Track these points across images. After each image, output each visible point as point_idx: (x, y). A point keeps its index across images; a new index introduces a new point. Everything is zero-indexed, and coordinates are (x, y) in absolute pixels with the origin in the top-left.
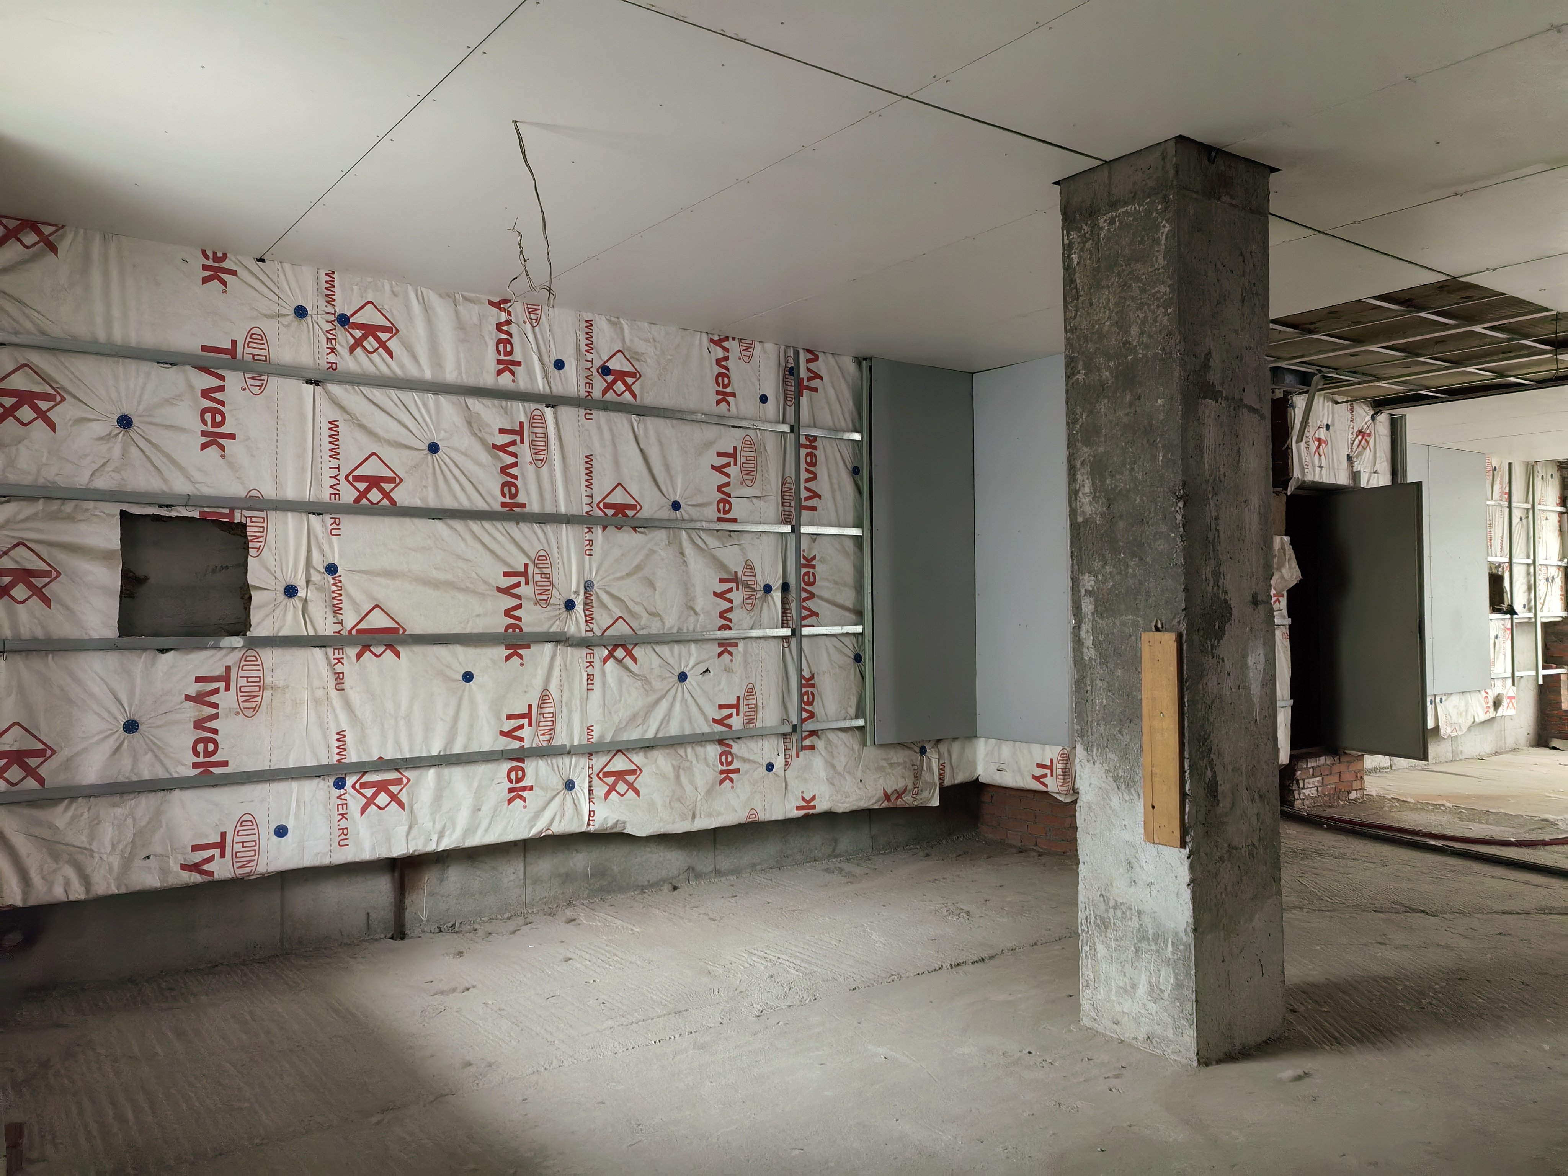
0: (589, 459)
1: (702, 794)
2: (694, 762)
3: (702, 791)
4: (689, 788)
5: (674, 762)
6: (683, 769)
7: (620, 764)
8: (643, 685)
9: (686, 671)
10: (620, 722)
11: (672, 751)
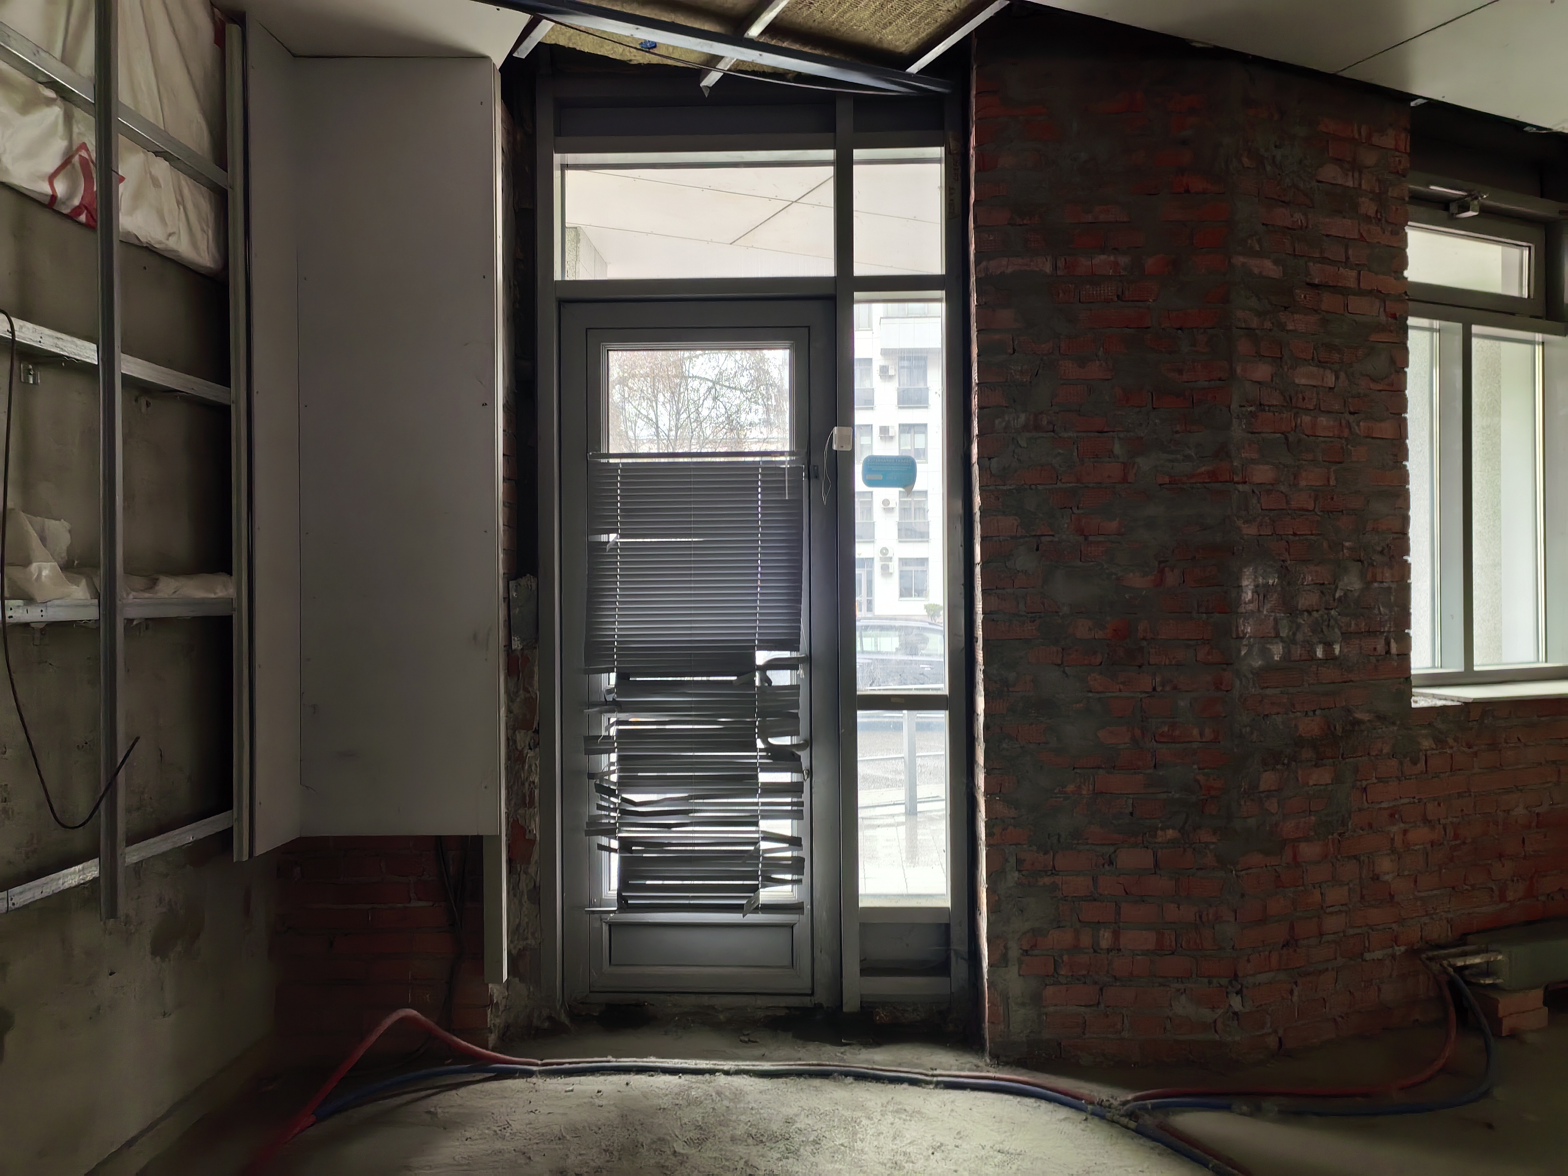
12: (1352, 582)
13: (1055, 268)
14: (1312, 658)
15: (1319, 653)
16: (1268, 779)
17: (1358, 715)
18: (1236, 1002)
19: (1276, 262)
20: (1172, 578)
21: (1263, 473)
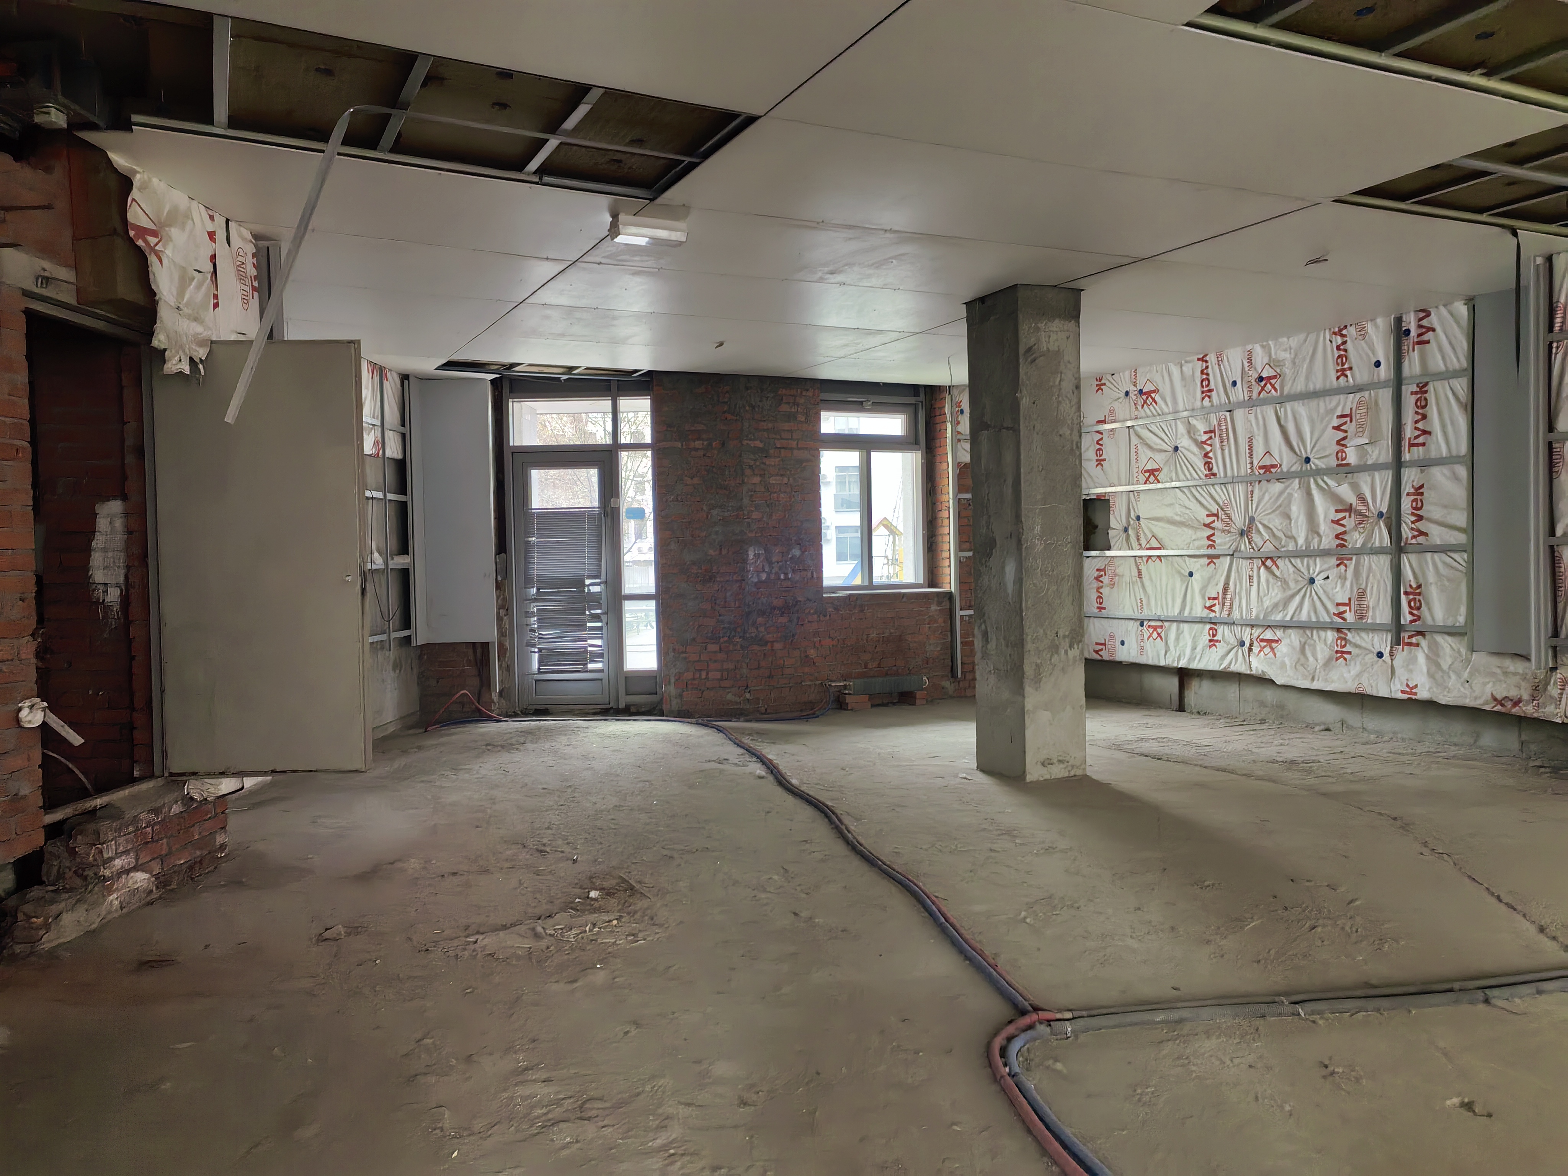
0: (1250, 440)
1: (1321, 664)
2: (1317, 642)
3: (1321, 662)
4: (1311, 659)
5: (1301, 639)
6: (1309, 645)
7: (1268, 635)
8: (1282, 585)
9: (1314, 576)
10: (1267, 608)
11: (1301, 631)
12: (796, 552)
13: (682, 445)
14: (779, 579)
15: (782, 577)
16: (760, 620)
17: (800, 599)
18: (748, 696)
19: (761, 442)
20: (724, 552)
21: (755, 515)
